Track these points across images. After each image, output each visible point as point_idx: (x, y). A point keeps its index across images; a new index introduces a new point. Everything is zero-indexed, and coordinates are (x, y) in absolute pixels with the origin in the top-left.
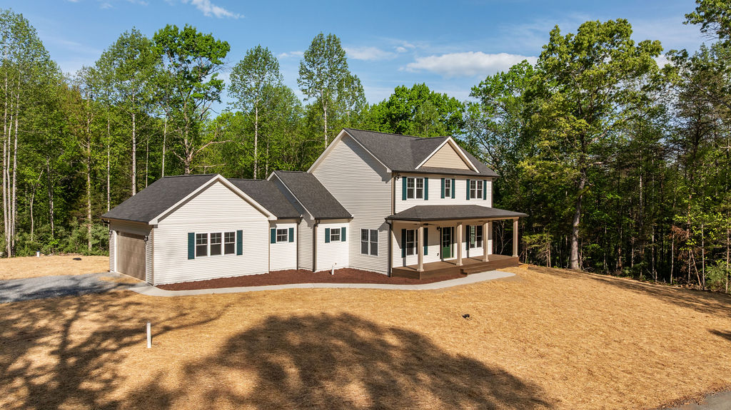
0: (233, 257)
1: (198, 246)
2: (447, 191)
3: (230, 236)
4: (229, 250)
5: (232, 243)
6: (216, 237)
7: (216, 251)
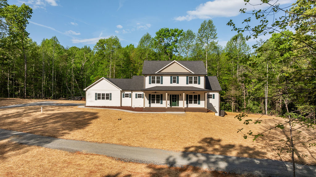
0: (108, 101)
1: (98, 96)
2: (174, 81)
3: (107, 95)
4: (107, 98)
5: (108, 97)
6: (103, 95)
7: (103, 98)
